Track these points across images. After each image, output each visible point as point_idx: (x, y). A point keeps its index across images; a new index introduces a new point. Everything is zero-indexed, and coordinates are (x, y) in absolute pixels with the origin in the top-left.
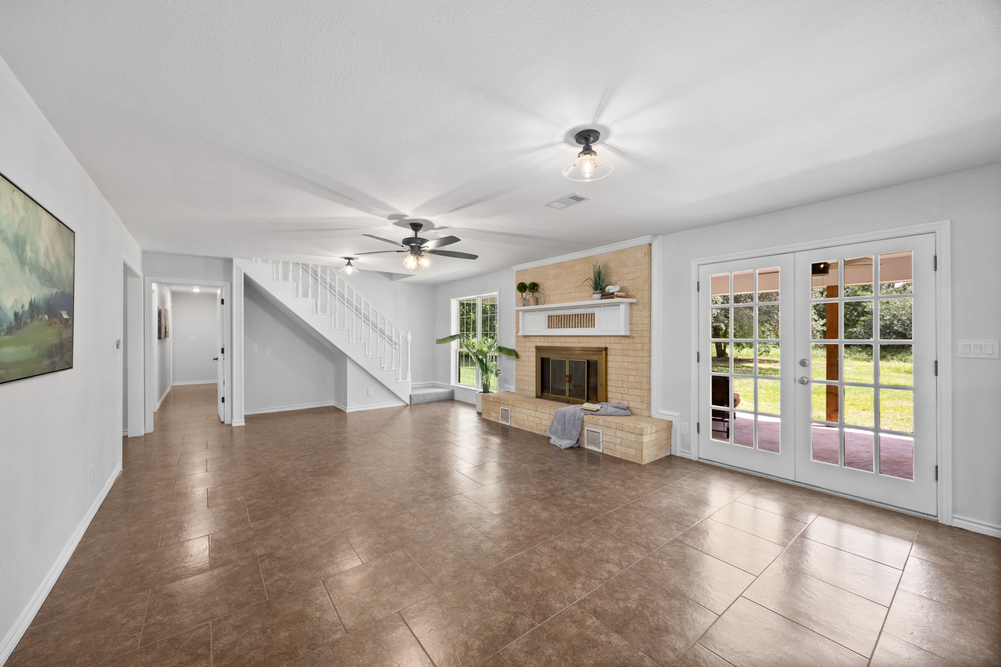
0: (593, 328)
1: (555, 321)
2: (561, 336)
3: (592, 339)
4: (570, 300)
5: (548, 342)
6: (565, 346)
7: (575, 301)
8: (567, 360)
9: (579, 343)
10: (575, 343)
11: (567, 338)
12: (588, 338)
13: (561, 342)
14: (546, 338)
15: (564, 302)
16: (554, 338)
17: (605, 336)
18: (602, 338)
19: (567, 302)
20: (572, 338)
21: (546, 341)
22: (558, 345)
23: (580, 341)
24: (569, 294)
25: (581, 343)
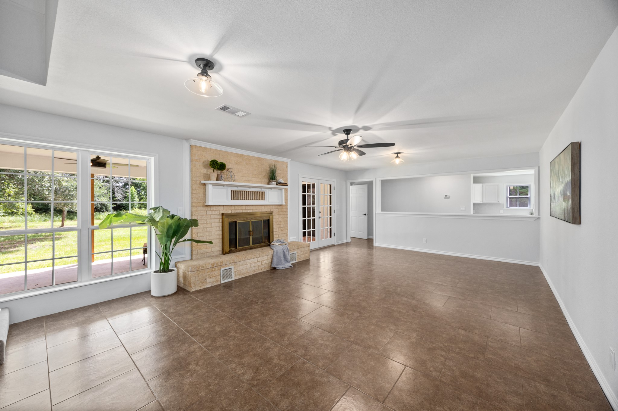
0: (264, 201)
1: (235, 195)
2: (242, 205)
3: (263, 207)
4: (248, 181)
5: (232, 210)
6: (245, 212)
7: (252, 183)
8: (250, 221)
9: (255, 209)
10: (252, 210)
11: (246, 207)
12: (261, 206)
13: (243, 210)
14: (230, 207)
15: (244, 183)
16: (236, 207)
17: (270, 205)
18: (268, 206)
19: (247, 183)
20: (250, 207)
21: (229, 209)
22: (241, 211)
23: (256, 208)
24: (248, 178)
25: (257, 209)
